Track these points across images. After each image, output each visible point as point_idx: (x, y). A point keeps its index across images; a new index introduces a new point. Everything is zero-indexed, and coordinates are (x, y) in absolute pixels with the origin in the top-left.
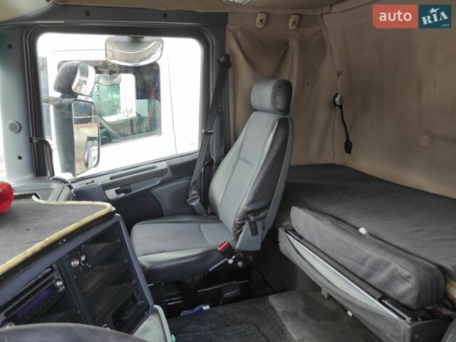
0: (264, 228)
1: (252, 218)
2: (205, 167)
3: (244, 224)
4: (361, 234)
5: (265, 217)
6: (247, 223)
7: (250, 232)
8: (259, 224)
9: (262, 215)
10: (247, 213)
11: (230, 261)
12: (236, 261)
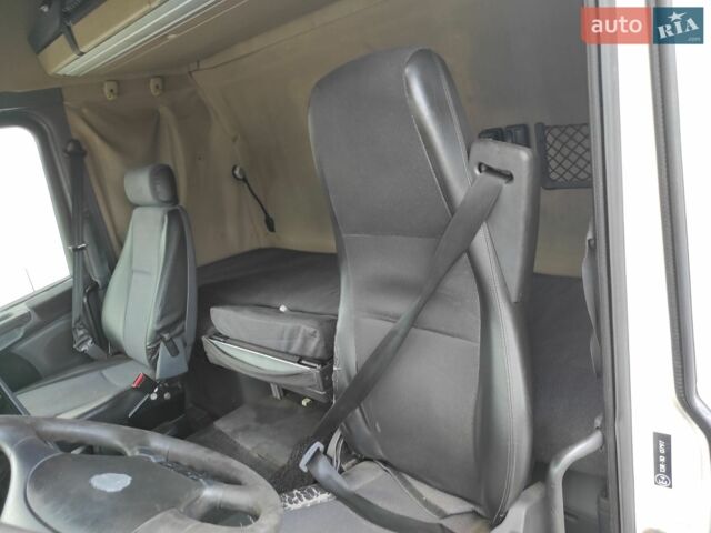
0: (185, 345)
1: (166, 336)
2: (88, 295)
3: (158, 346)
4: (281, 312)
5: (183, 331)
6: (162, 344)
7: (168, 354)
8: (178, 342)
9: (178, 329)
10: (158, 333)
11: (154, 397)
12: (160, 394)
